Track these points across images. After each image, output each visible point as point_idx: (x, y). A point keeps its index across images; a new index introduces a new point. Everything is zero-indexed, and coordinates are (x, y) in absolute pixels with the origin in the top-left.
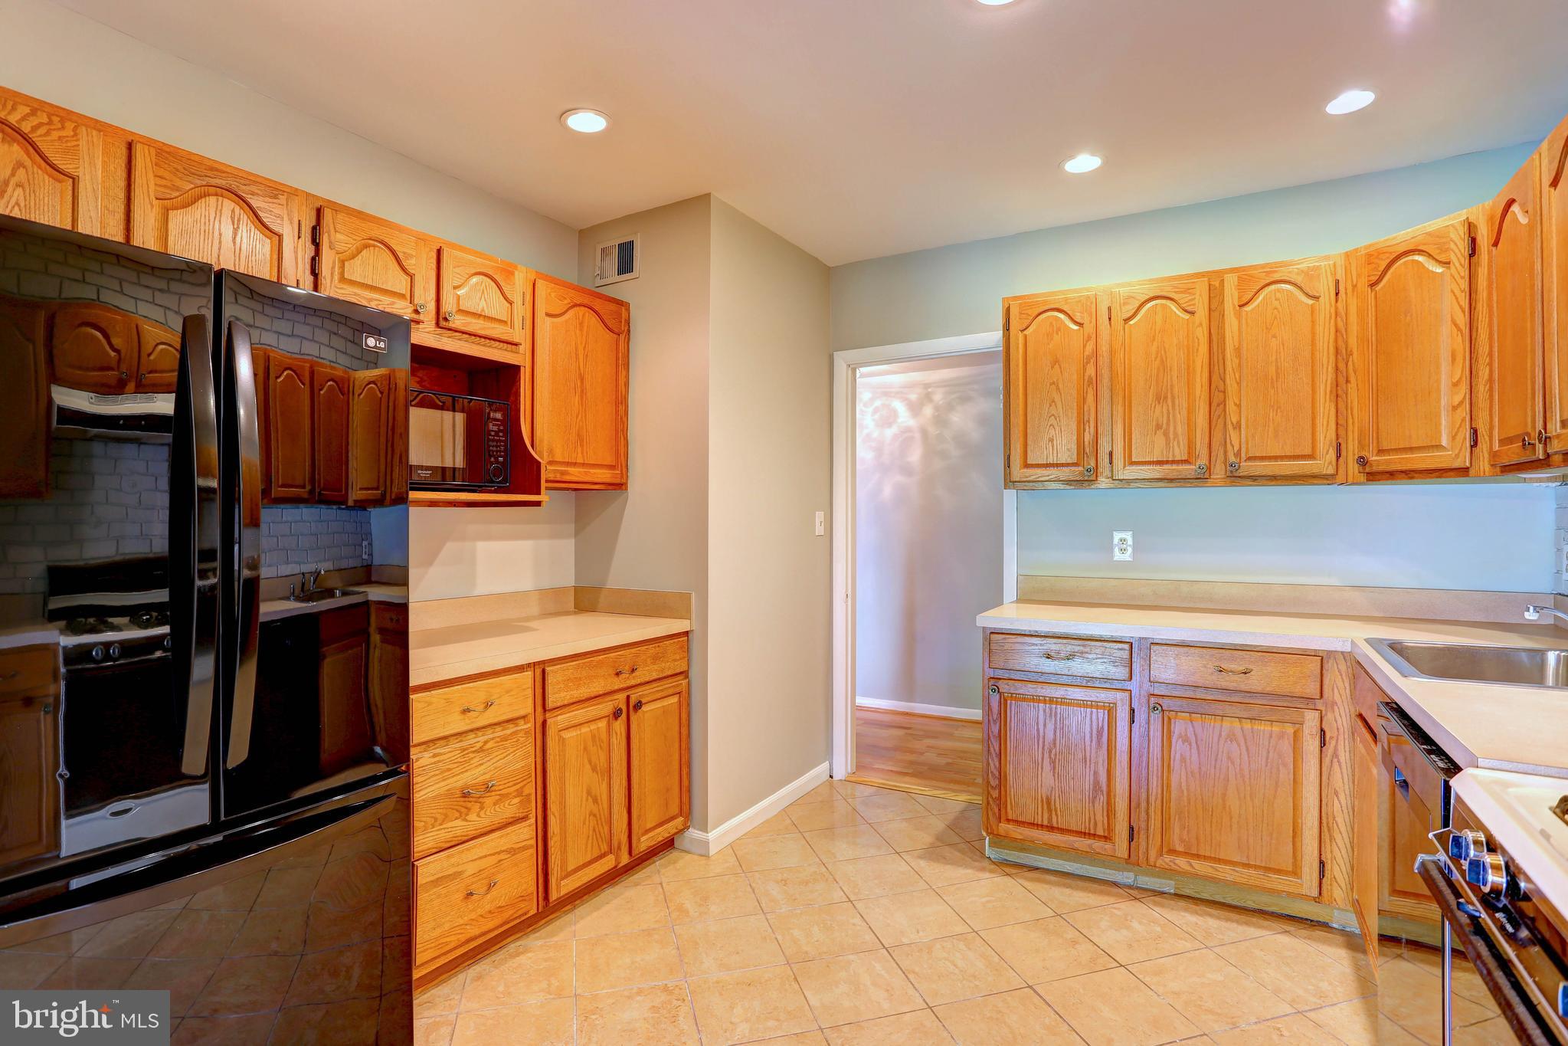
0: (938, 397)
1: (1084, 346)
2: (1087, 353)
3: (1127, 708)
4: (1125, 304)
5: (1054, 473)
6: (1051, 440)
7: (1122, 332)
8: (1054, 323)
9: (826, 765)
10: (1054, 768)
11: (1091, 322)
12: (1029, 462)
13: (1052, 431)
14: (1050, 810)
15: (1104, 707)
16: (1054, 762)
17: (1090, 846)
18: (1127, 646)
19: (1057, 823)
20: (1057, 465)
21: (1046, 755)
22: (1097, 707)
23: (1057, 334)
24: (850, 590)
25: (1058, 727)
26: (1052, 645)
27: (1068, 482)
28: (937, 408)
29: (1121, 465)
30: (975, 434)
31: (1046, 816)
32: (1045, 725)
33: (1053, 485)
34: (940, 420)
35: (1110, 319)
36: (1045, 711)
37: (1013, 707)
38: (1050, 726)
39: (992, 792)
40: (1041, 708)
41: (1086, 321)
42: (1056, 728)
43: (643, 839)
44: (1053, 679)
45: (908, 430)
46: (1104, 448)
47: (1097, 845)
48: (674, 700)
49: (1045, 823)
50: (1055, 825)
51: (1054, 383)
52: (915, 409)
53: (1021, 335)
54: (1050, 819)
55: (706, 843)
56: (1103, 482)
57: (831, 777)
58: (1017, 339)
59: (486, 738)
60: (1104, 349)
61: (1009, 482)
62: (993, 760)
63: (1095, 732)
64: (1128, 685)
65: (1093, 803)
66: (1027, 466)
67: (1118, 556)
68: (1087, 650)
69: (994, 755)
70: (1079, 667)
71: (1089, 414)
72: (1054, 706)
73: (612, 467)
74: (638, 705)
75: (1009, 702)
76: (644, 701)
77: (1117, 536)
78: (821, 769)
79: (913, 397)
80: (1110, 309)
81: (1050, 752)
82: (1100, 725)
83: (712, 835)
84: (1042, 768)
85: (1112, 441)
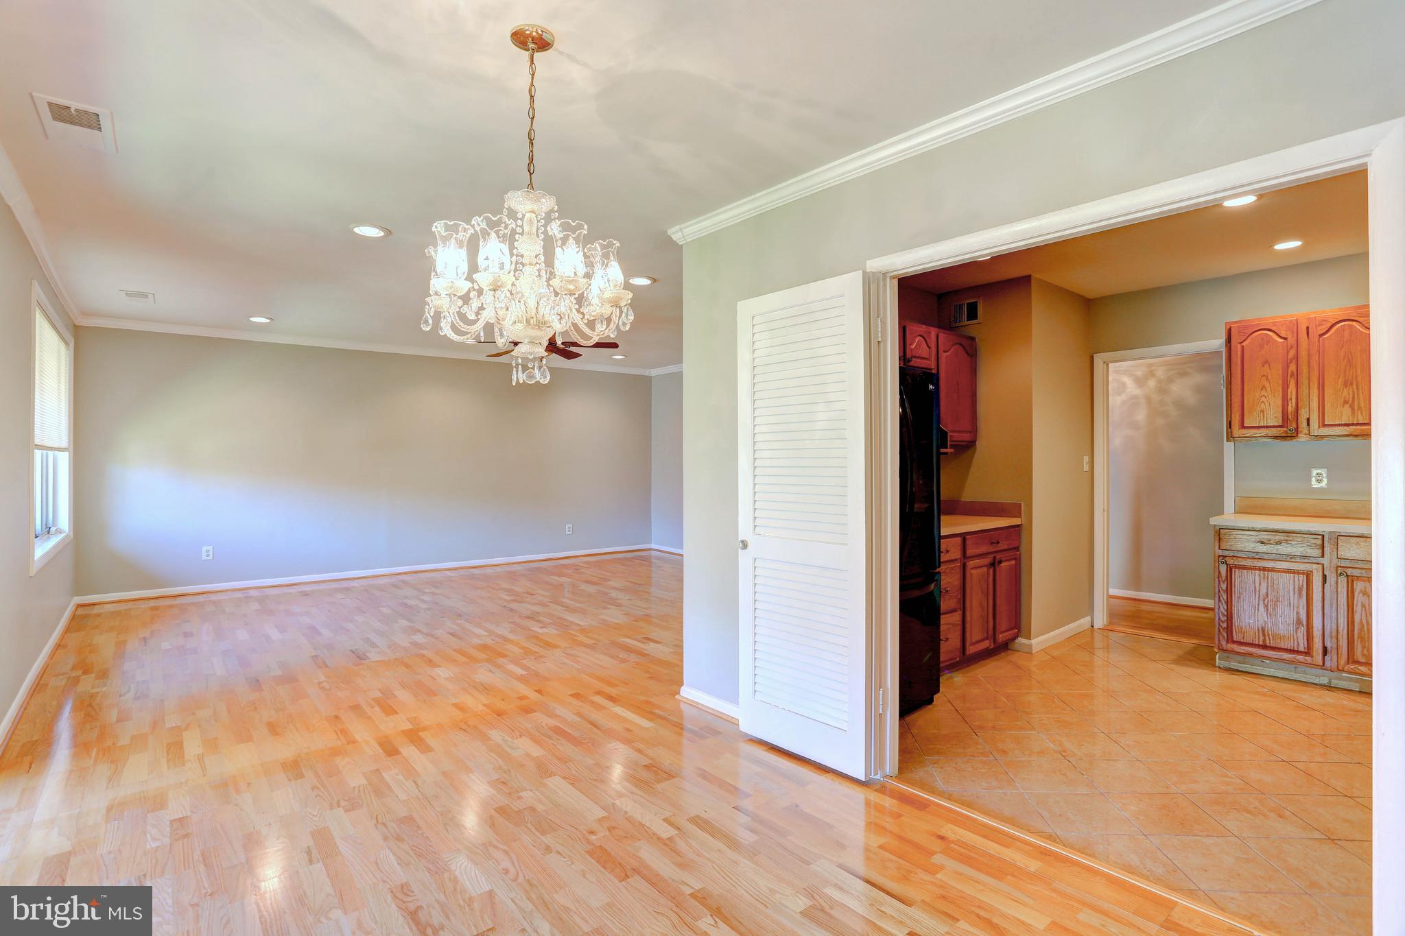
0: (1160, 373)
1: (1288, 352)
2: (1289, 357)
3: (1321, 574)
4: (1319, 325)
5: (1264, 432)
6: (1262, 411)
7: (1317, 343)
8: (1265, 338)
9: (1088, 619)
10: (1267, 610)
11: (1293, 337)
12: (1245, 425)
13: (1263, 405)
14: (1264, 635)
15: (1303, 574)
16: (1267, 606)
17: (1293, 657)
18: (1320, 537)
19: (1270, 643)
20: (1267, 427)
21: (1261, 602)
22: (1299, 573)
23: (1267, 345)
24: (1106, 506)
25: (1270, 585)
26: (1265, 536)
27: (1276, 437)
28: (1159, 381)
29: (1316, 426)
30: (1191, 399)
31: (1261, 638)
32: (1260, 584)
33: (1264, 439)
34: (1162, 390)
35: (1308, 334)
36: (1259, 575)
37: (1236, 574)
38: (1264, 585)
39: (1221, 624)
40: (1257, 574)
41: (1289, 337)
42: (1268, 586)
43: (1001, 636)
44: (1266, 556)
45: (1135, 397)
46: (1303, 414)
47: (1300, 658)
48: (1014, 562)
49: (1261, 643)
50: (1268, 644)
51: (1264, 376)
52: (1140, 382)
53: (1239, 345)
54: (1264, 641)
55: (1031, 646)
56: (1302, 438)
57: (1092, 626)
58: (1237, 348)
59: (946, 567)
60: (1303, 353)
61: (1230, 437)
62: (1222, 604)
63: (1297, 587)
64: (1321, 560)
65: (1296, 631)
66: (1243, 427)
67: (1315, 484)
68: (1291, 539)
69: (1223, 602)
70: (1284, 549)
71: (1291, 395)
72: (1266, 573)
73: (970, 432)
74: (1000, 562)
75: (1233, 570)
76: (1003, 559)
77: (1315, 472)
78: (1085, 622)
79: (1139, 373)
80: (1308, 328)
81: (1264, 600)
82: (1301, 584)
83: (1034, 642)
84: (1258, 610)
85: (1310, 410)
